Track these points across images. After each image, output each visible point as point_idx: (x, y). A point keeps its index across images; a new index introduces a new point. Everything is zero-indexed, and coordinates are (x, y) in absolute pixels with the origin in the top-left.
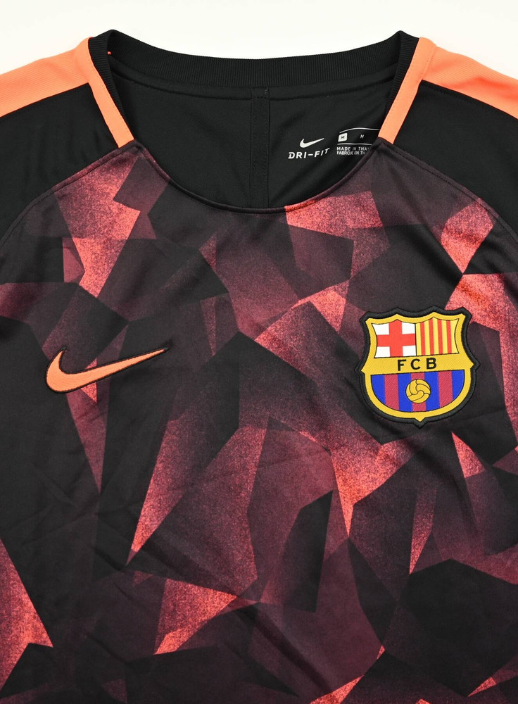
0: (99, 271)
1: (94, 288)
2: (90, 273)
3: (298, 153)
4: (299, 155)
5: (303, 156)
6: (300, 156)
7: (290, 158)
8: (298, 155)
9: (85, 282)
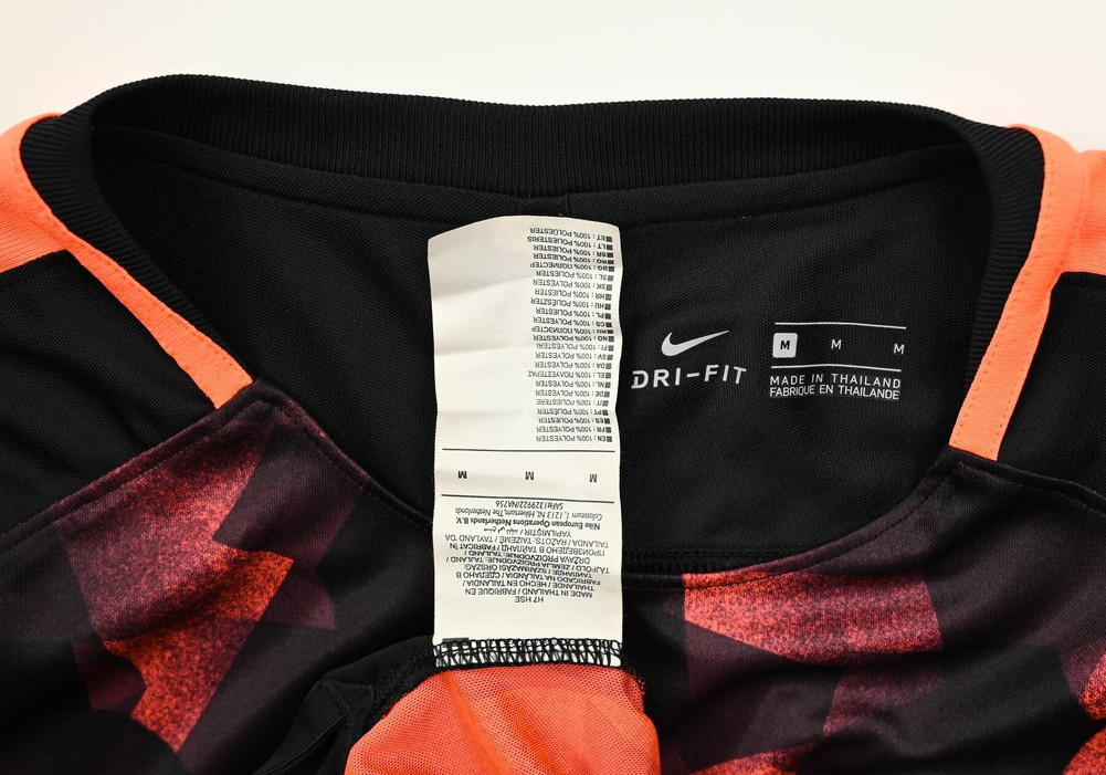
0: (184, 689)
1: (171, 727)
2: (159, 692)
3: (657, 372)
4: (661, 377)
5: (671, 379)
6: (663, 379)
7: (636, 386)
8: (656, 378)
9: (148, 712)
